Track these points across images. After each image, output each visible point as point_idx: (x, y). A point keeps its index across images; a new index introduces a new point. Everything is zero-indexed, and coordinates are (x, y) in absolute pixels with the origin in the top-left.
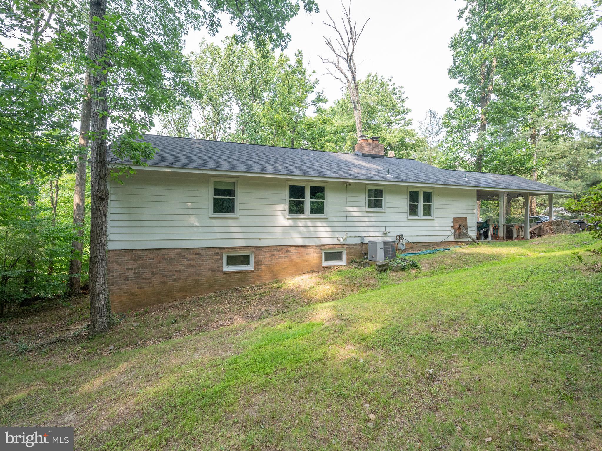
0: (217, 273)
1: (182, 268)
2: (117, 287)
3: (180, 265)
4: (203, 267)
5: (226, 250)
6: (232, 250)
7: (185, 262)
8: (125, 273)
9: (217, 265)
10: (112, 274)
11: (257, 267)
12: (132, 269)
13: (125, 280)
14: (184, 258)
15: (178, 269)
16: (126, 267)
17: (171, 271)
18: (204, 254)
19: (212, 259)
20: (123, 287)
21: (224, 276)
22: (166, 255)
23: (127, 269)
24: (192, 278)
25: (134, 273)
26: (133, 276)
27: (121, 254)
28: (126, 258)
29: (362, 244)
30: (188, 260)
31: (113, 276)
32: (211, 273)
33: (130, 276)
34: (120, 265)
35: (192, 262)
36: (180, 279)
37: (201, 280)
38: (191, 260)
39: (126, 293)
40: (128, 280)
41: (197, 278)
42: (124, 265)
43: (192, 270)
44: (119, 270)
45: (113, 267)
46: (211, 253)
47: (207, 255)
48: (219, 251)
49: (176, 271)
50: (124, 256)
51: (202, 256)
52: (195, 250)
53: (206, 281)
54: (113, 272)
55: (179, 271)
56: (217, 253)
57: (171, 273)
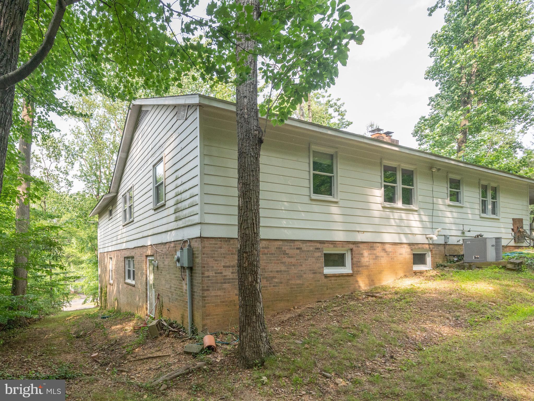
0: (318, 276)
1: (283, 268)
2: (213, 293)
3: (281, 263)
4: (304, 268)
5: (326, 245)
6: (332, 246)
7: (286, 260)
8: (221, 273)
9: (318, 265)
10: (207, 274)
11: (355, 269)
12: (229, 267)
13: (221, 283)
14: (285, 253)
15: (279, 270)
16: (223, 264)
17: (271, 272)
18: (305, 249)
19: (313, 257)
20: (219, 293)
21: (325, 280)
22: (266, 248)
23: (224, 267)
24: (293, 282)
25: (232, 273)
26: (231, 277)
27: (217, 244)
28: (223, 251)
29: (445, 244)
30: (289, 257)
31: (208, 277)
32: (312, 276)
33: (228, 277)
34: (216, 260)
35: (293, 260)
36: (281, 283)
37: (303, 284)
38: (292, 257)
39: (223, 302)
40: (225, 283)
41: (298, 282)
42: (221, 260)
43: (294, 271)
44: (215, 268)
45: (208, 264)
46: (311, 248)
47: (308, 251)
48: (318, 245)
49: (277, 272)
50: (221, 248)
51: (303, 251)
52: (297, 243)
53: (308, 287)
54: (208, 271)
55: (281, 271)
56: (317, 249)
57: (271, 274)
